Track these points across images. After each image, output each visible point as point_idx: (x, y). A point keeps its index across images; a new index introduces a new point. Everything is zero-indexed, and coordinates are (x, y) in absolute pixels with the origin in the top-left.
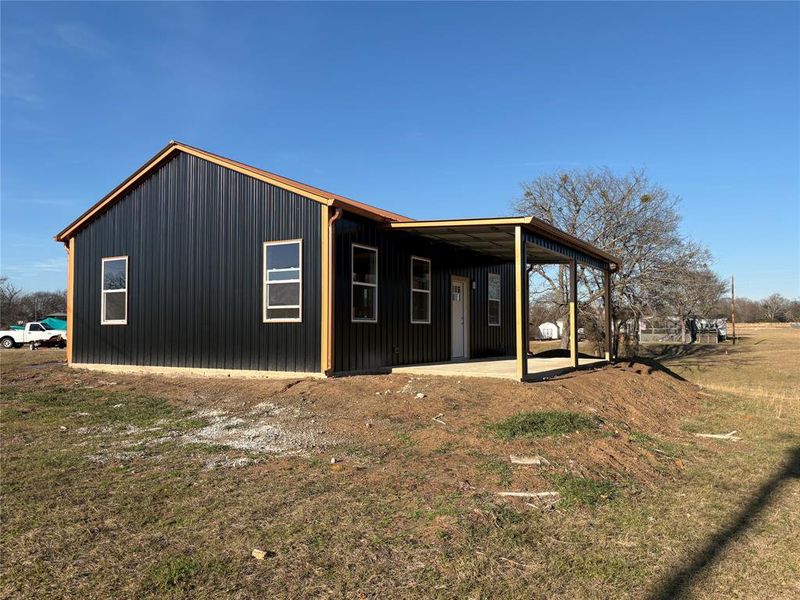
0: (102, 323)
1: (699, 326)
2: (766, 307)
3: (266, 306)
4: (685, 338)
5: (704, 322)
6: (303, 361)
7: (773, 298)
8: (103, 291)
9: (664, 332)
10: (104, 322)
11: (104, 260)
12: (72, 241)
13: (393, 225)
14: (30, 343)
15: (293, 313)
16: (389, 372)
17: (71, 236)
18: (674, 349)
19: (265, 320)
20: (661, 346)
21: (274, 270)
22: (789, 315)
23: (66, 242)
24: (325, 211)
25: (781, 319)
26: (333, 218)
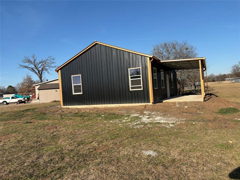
0: (73, 94)
1: (196, 84)
2: (209, 78)
3: (130, 86)
4: (193, 88)
5: (197, 83)
6: (144, 100)
7: (211, 75)
8: (73, 85)
9: (187, 87)
10: (74, 94)
11: (72, 76)
12: (60, 71)
13: (161, 61)
14: (16, 102)
15: (140, 87)
16: (162, 102)
17: (59, 70)
18: (193, 91)
19: (130, 90)
20: (189, 91)
21: (132, 76)
22: (215, 79)
23: (58, 71)
24: (148, 59)
25: (214, 81)
26: (151, 61)
